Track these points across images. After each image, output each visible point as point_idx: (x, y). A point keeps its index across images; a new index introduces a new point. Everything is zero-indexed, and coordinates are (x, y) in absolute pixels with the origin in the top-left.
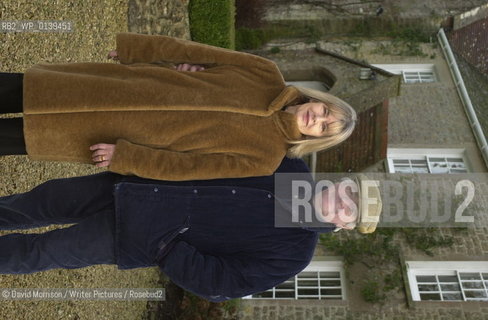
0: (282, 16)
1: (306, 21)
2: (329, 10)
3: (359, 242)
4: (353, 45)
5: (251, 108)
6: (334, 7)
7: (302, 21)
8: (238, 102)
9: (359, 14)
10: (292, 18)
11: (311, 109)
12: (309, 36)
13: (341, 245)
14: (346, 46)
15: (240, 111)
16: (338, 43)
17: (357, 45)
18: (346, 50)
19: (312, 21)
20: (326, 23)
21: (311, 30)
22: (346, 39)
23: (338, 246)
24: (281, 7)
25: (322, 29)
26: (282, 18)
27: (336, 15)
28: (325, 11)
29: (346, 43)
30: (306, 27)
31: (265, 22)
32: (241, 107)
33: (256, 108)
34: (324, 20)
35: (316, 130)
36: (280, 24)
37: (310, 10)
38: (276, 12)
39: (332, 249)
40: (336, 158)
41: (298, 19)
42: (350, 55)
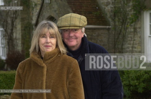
0: (19, 42)
1: (22, 30)
2: (16, 18)
3: (134, 3)
4: (33, 6)
5: (42, 76)
6: (14, 15)
7: (22, 32)
8: (40, 82)
9: (18, 3)
10: (20, 37)
11: (43, 44)
12: (30, 28)
13: (135, 12)
14: (35, 9)
15: (45, 81)
16: (33, 14)
17: (34, 4)
18: (36, 9)
19: (22, 27)
20: (23, 20)
21: (26, 27)
22: (31, 9)
23: (136, 14)
24: (15, 43)
25: (26, 22)
26: (20, 42)
27: (18, 15)
28: (16, 20)
29: (33, 10)
30: (25, 30)
31: (22, 51)
32: (42, 81)
33: (42, 72)
34: (21, 21)
35: (53, 41)
36: (23, 43)
37: (16, 28)
38: (17, 45)
39: (138, 17)
40: (90, 15)
41: (21, 34)
42: (38, 8)
